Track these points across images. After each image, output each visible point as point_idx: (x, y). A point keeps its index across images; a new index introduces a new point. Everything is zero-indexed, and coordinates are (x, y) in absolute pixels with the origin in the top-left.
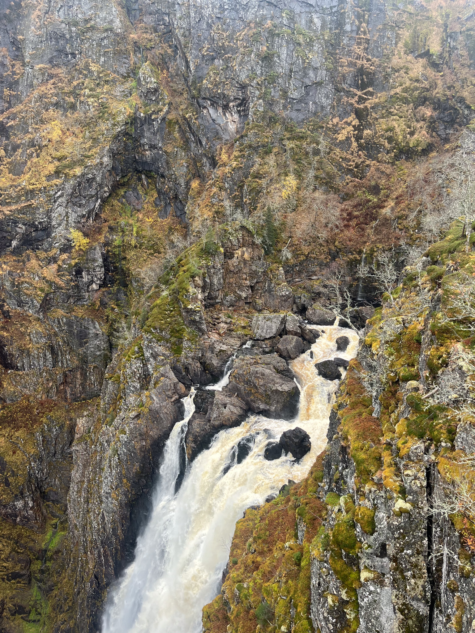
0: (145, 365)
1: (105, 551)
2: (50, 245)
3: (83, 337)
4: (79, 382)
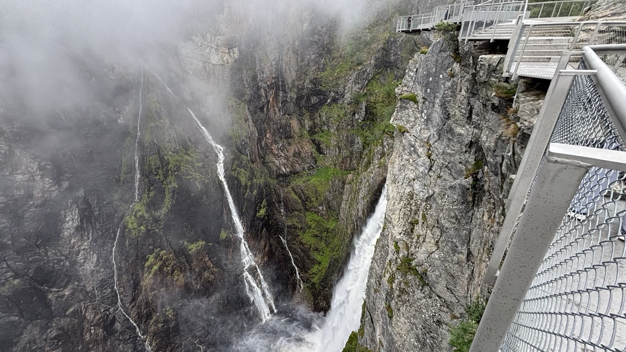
0: (383, 148)
1: (357, 224)
2: (343, 102)
3: (352, 143)
4: (348, 162)
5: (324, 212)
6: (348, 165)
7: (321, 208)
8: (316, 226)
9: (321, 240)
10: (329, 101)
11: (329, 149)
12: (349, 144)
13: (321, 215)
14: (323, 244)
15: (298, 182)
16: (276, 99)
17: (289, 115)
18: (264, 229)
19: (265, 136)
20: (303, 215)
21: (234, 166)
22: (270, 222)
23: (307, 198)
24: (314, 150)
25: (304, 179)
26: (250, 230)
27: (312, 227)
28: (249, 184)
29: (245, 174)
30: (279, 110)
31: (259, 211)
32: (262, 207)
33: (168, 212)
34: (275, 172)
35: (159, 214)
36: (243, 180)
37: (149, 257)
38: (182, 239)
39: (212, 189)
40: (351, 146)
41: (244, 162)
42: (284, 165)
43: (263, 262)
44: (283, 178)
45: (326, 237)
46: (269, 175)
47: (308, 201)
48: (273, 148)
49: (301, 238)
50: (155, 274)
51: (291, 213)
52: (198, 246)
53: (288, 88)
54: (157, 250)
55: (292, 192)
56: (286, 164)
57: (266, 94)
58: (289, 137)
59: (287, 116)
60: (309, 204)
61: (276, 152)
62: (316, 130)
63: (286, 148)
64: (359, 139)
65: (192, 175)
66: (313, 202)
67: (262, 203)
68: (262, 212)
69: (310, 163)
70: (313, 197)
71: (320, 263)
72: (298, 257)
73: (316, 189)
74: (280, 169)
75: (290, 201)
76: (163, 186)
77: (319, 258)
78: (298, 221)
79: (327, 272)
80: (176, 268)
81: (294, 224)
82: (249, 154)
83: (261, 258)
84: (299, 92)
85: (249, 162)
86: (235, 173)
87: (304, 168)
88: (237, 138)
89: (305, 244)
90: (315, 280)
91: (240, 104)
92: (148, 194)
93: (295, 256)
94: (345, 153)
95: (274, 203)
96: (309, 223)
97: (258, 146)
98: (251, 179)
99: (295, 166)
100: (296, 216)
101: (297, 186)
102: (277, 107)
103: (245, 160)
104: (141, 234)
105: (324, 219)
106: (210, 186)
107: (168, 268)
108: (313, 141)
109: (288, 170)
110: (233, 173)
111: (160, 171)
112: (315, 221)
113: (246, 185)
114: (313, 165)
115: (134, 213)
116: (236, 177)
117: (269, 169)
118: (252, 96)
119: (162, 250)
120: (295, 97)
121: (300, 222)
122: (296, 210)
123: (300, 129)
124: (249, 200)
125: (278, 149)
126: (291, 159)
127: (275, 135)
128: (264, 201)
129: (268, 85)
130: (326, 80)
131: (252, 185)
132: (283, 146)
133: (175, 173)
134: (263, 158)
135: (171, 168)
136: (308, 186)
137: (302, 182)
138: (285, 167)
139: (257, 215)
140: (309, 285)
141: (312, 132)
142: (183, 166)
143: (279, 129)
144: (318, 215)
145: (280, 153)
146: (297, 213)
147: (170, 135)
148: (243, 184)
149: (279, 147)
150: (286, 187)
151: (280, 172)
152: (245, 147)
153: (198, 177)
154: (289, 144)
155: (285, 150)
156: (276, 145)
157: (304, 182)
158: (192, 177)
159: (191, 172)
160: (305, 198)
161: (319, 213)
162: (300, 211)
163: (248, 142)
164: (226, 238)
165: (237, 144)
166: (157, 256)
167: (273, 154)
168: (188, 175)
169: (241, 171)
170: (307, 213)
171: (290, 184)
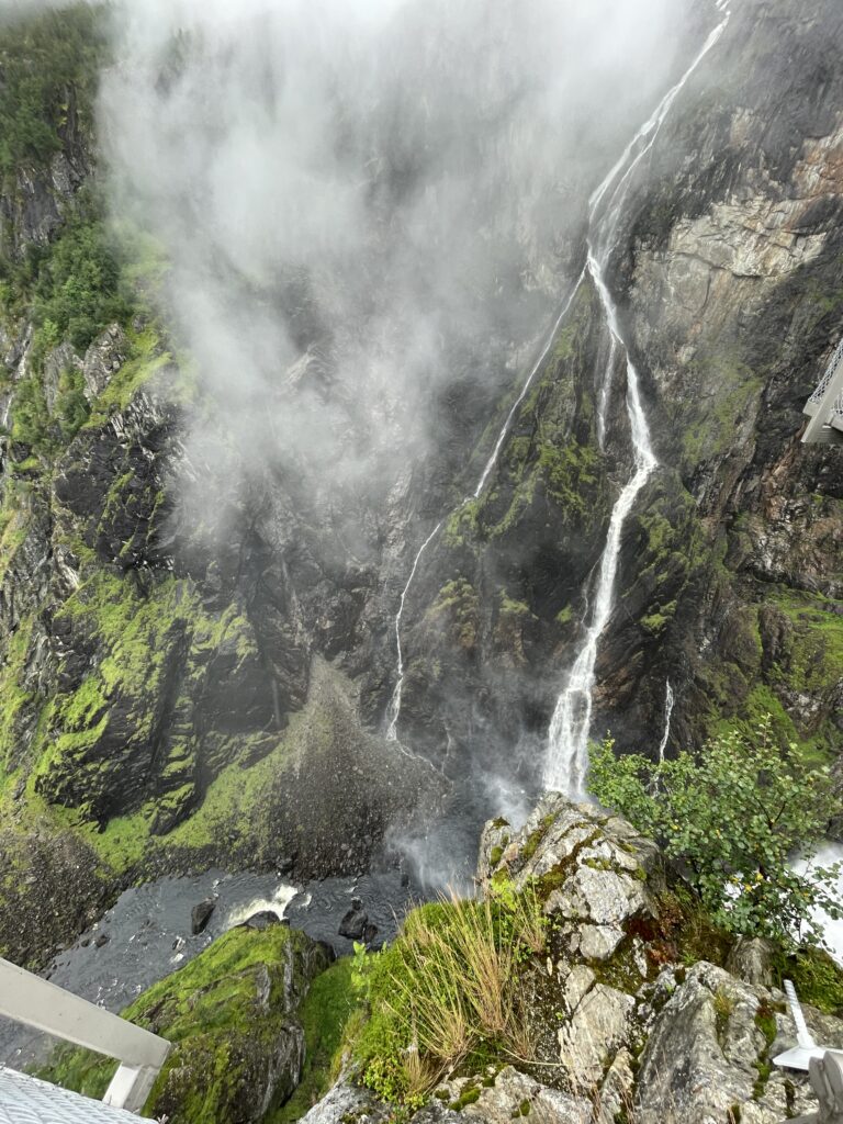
5: (807, 714)
7: (804, 700)
13: (792, 712)
15: (788, 610)
18: (641, 653)
19: (771, 469)
20: (746, 681)
21: (654, 507)
22: (661, 648)
23: (784, 656)
25: (809, 610)
26: (614, 637)
27: (751, 721)
28: (663, 554)
29: (665, 532)
31: (649, 615)
32: (661, 611)
33: (501, 534)
34: (743, 557)
35: (489, 530)
36: (655, 541)
37: (449, 582)
38: (501, 584)
39: (587, 530)
41: (682, 506)
42: (776, 552)
43: (604, 704)
44: (758, 581)
46: (724, 557)
47: (779, 663)
48: (774, 503)
50: (444, 610)
51: (724, 660)
54: (462, 579)
55: (755, 620)
56: (781, 552)
60: (777, 671)
61: (776, 516)
63: (809, 516)
65: (564, 493)
66: (793, 672)
67: (664, 604)
68: (656, 620)
70: (800, 665)
73: (822, 652)
74: (759, 556)
75: (736, 635)
76: (514, 492)
78: (727, 685)
80: (472, 618)
81: (712, 685)
82: (701, 496)
83: (606, 695)
85: (692, 511)
86: (647, 522)
87: (827, 585)
88: (694, 452)
91: (747, 380)
92: (490, 495)
95: (698, 616)
96: (751, 708)
97: (735, 487)
98: (672, 546)
99: (804, 570)
100: (729, 674)
101: (775, 616)
103: (686, 503)
104: (454, 546)
105: (797, 727)
106: (586, 524)
109: (780, 568)
110: (643, 519)
111: (521, 467)
115: (462, 513)
116: (644, 529)
117: (734, 544)
118: (792, 365)
119: (468, 583)
121: (732, 692)
122: (738, 663)
124: (643, 585)
125: (786, 510)
126: (804, 548)
127: (799, 476)
128: (671, 604)
131: (665, 561)
132: (804, 509)
133: (538, 479)
134: (734, 514)
135: (538, 467)
136: (805, 630)
137: (794, 614)
138: (775, 557)
139: (641, 620)
143: (819, 465)
144: (785, 708)
145: (784, 521)
146: (735, 667)
147: (564, 410)
148: (651, 549)
149: (792, 507)
150: (748, 602)
151: (756, 564)
152: (701, 478)
153: (573, 500)
154: (826, 511)
155: (805, 520)
156: (787, 498)
157: (801, 617)
158: (561, 496)
159: (564, 487)
160: (777, 651)
161: (791, 705)
162: (746, 669)
163: (716, 469)
164: (567, 622)
165: (688, 465)
166: (458, 588)
167: (764, 517)
168: (559, 489)
169: (660, 523)
170: (760, 686)
171: (762, 600)
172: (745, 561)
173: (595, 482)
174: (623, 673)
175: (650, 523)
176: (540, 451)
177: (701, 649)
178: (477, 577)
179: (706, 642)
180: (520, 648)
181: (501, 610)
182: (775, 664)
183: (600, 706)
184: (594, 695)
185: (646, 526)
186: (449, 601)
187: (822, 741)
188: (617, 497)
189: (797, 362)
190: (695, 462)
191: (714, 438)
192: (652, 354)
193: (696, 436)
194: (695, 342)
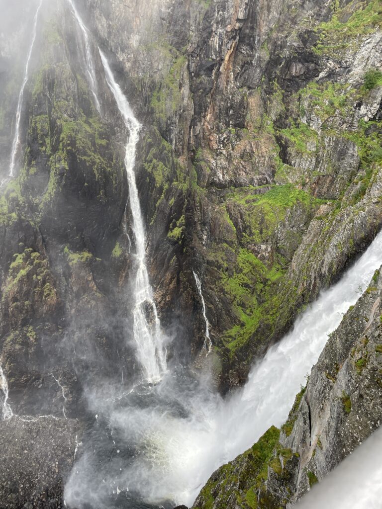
2: (346, 80)
3: (342, 154)
4: (326, 185)
5: (267, 255)
6: (325, 189)
7: (263, 247)
8: (250, 271)
9: (253, 293)
10: (322, 75)
11: (301, 157)
12: (336, 156)
13: (260, 257)
14: (254, 300)
15: (238, 200)
16: (235, 59)
17: (249, 88)
18: (175, 257)
19: (204, 117)
20: (234, 251)
21: (150, 155)
22: (185, 249)
23: (247, 227)
24: (275, 155)
25: (249, 197)
26: (155, 254)
27: (244, 272)
28: (166, 186)
29: (163, 170)
30: (236, 78)
31: (172, 230)
32: (178, 225)
33: (50, 202)
34: (207, 177)
35: (37, 201)
36: (159, 179)
37: (17, 256)
38: (61, 243)
39: (114, 182)
40: (339, 160)
41: (166, 151)
42: (223, 168)
43: (163, 302)
44: (218, 189)
45: (262, 291)
46: (196, 180)
47: (246, 232)
48: (212, 139)
49: (223, 282)
50: (21, 281)
51: (218, 244)
52: (82, 258)
53: (259, 41)
54: (28, 250)
55: (226, 213)
56: (225, 168)
57: (220, 46)
58: (240, 125)
59: (245, 89)
60: (246, 237)
61: (215, 146)
62: (287, 121)
63: (232, 142)
64: (356, 149)
65: (90, 156)
66: (254, 234)
67: (178, 220)
68: (177, 232)
69: (264, 174)
70: (256, 228)
71: (243, 325)
72: (213, 309)
73: (263, 217)
74: (215, 174)
75: (220, 225)
76: (49, 163)
77: (243, 318)
78: (225, 258)
79: (250, 340)
80: (49, 279)
81: (217, 261)
82: (174, 142)
83: (162, 295)
84: (275, 51)
85: (172, 154)
86: (149, 167)
87: (252, 180)
88: (162, 112)
89: (227, 292)
90: (231, 346)
91: (176, 58)
92: (28, 170)
93: (210, 306)
94: (326, 168)
95: (195, 223)
96: (241, 264)
97: (190, 133)
98: (170, 180)
99: (239, 175)
100: (223, 251)
101: (235, 206)
102: (234, 71)
103: (167, 149)
104: (11, 223)
105: (265, 264)
106: (111, 177)
107: (39, 278)
108: (278, 139)
109: (227, 178)
110: (146, 165)
111: (48, 141)
112: (250, 263)
113: (161, 188)
114: (268, 178)
115: (5, 193)
116: (149, 173)
117: (199, 170)
118: (198, 46)
119: (34, 251)
120: (267, 58)
121: (228, 260)
122: (226, 242)
123: (262, 116)
124: (162, 211)
125: (219, 141)
126: (235, 162)
127: (220, 119)
128: (182, 218)
129: (227, 32)
130: (326, 37)
131: (169, 191)
132: (228, 138)
133: (68, 148)
134: (193, 151)
135: (63, 138)
136: (251, 208)
137: (243, 202)
138: (223, 172)
139: (168, 235)
140: (220, 350)
141: (280, 123)
142: (80, 139)
143: (228, 109)
144: (256, 256)
145: (220, 149)
146: (225, 245)
147: (69, 89)
148: (158, 185)
149: (222, 139)
150: (218, 204)
151: (215, 179)
152: (170, 129)
153: (98, 161)
154: (239, 137)
155: (230, 145)
156: (217, 134)
157: (247, 202)
158: (89, 159)
159: (89, 151)
160: (242, 226)
161: (259, 253)
162: (230, 244)
163: (177, 121)
164: (121, 256)
165: (161, 121)
166: (27, 258)
167: (210, 148)
168: (85, 154)
169: (158, 166)
170: (241, 250)
171: (225, 200)
172: (209, 179)
173: (108, 144)
174: (168, 275)
175: (151, 167)
176: (61, 125)
177: (204, 243)
178: (41, 244)
179: (205, 237)
180: (95, 288)
181: (70, 264)
182: (244, 234)
183: (161, 305)
184: (155, 300)
185: (149, 170)
186: (23, 272)
187: (278, 266)
188: (124, 153)
189: (200, 44)
190: (164, 119)
191: (171, 100)
192: (113, 41)
193: (159, 100)
194: (138, 32)
